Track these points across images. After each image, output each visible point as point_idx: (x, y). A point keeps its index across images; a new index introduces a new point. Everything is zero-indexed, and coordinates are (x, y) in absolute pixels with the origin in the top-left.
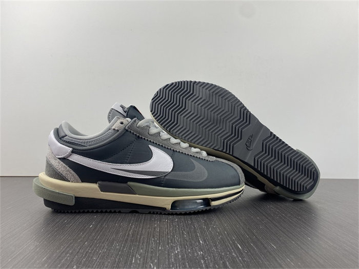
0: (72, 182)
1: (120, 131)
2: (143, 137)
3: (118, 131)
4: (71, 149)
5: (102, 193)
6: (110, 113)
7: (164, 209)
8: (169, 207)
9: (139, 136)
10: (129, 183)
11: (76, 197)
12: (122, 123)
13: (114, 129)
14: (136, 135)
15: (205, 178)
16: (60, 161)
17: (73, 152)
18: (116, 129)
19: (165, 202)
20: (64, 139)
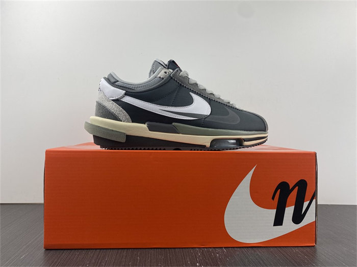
0: (124, 122)
1: (164, 79)
2: (185, 86)
3: (163, 78)
4: (124, 92)
5: (150, 132)
6: (153, 64)
7: (205, 146)
8: (208, 145)
9: (181, 84)
10: (173, 124)
11: (127, 135)
12: (166, 73)
13: (160, 77)
14: (179, 83)
15: (238, 122)
16: (114, 103)
17: (126, 94)
18: (162, 77)
19: (206, 140)
20: (117, 83)
